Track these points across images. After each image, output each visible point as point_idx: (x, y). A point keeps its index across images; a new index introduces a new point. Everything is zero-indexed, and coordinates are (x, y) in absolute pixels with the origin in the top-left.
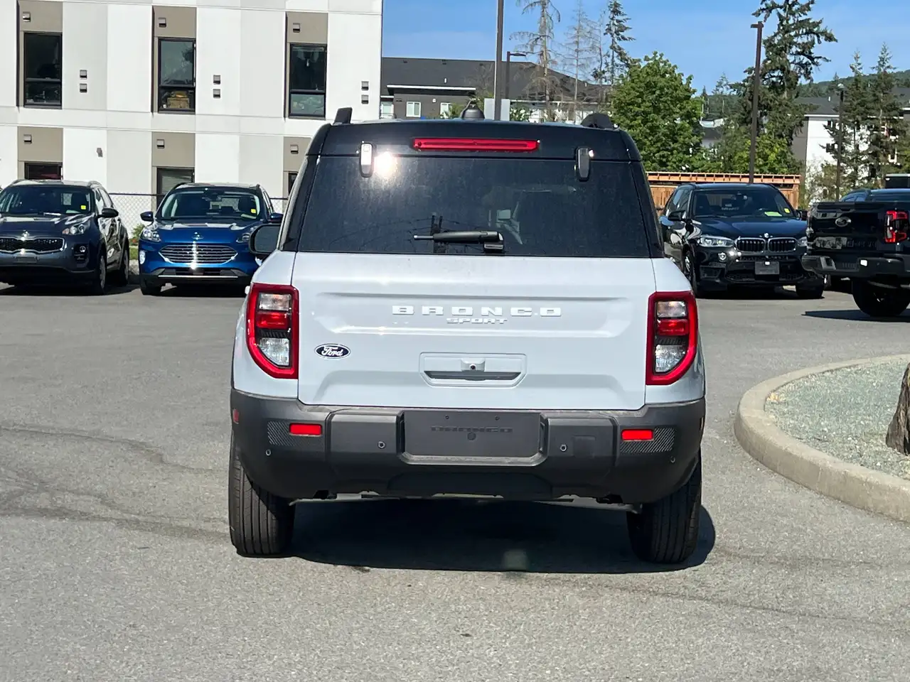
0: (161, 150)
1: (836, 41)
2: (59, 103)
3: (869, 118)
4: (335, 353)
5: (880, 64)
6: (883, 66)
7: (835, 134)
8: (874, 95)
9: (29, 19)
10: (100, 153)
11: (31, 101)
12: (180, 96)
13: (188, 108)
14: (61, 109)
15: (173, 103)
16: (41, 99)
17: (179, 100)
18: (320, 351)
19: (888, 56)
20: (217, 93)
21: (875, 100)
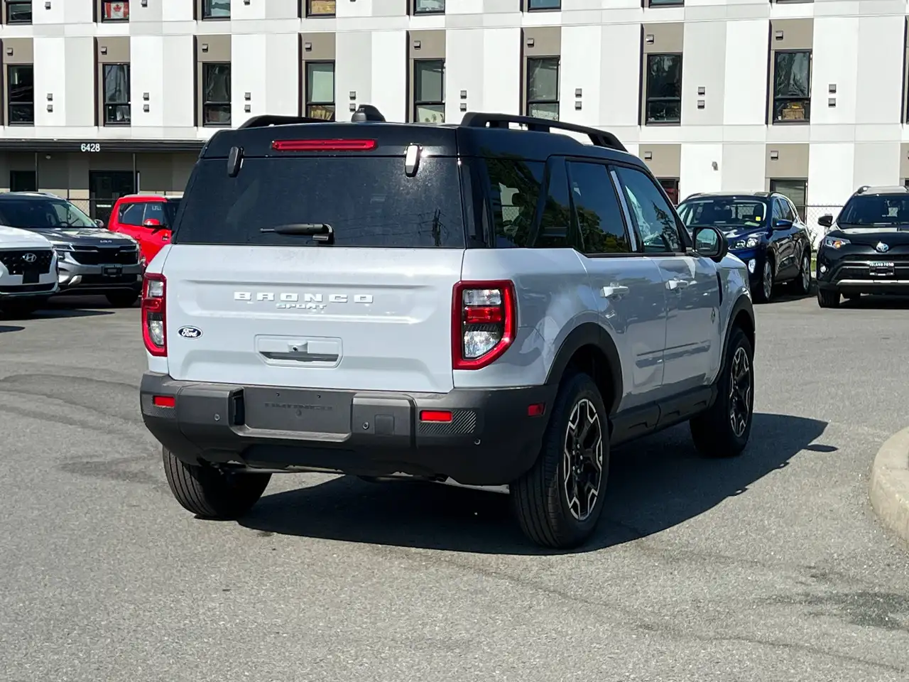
0: (774, 161)
2: (678, 120)
4: (191, 334)
9: (652, 41)
10: (716, 168)
11: (652, 120)
12: (795, 107)
13: (802, 119)
14: (680, 125)
15: (788, 113)
16: (662, 117)
17: (795, 111)
18: (181, 332)
20: (832, 103)
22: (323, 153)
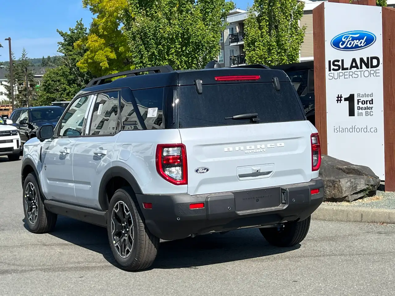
1: (2, 47)
3: (21, 80)
4: (203, 171)
5: (23, 57)
6: (24, 57)
7: (6, 87)
8: (22, 70)
18: (197, 171)
19: (26, 53)
21: (23, 72)
22: (230, 82)
